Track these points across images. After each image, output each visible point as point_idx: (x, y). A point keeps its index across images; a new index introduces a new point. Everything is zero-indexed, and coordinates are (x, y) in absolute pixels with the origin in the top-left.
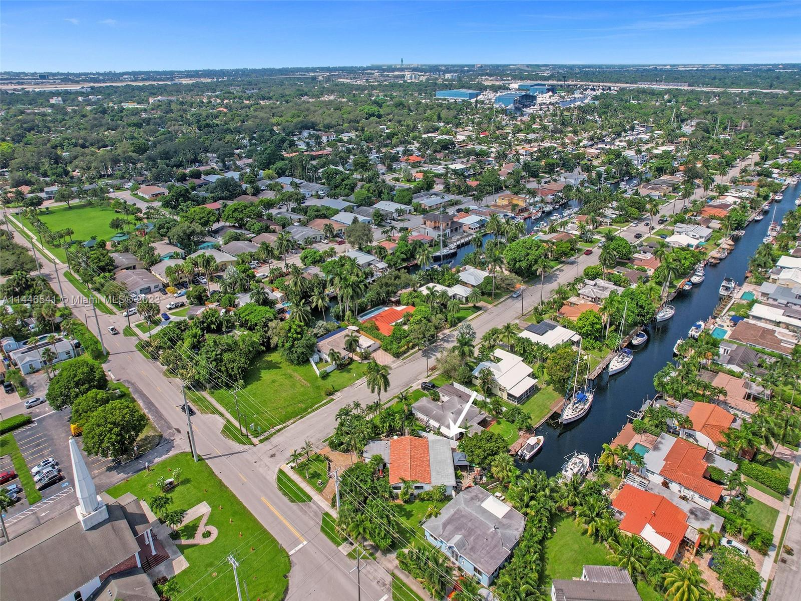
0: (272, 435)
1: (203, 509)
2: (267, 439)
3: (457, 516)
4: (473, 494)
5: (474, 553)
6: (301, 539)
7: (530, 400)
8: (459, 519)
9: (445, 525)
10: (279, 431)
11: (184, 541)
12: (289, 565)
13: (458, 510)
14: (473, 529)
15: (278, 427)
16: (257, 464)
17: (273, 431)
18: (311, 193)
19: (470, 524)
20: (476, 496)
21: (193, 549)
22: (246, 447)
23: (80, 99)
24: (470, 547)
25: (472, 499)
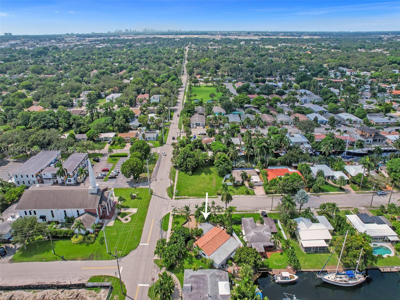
0: (181, 198)
1: (134, 211)
2: (178, 199)
3: (201, 277)
4: (221, 274)
5: (189, 298)
6: (148, 242)
7: (316, 255)
8: (200, 279)
9: (192, 277)
10: (184, 198)
11: (119, 217)
12: (136, 248)
13: (205, 275)
14: (200, 288)
15: (186, 197)
16: (165, 206)
17: (183, 197)
18: (310, 100)
19: (202, 285)
20: (221, 276)
21: (119, 221)
22: (169, 198)
23: (252, 43)
24: (190, 293)
25: (218, 276)
